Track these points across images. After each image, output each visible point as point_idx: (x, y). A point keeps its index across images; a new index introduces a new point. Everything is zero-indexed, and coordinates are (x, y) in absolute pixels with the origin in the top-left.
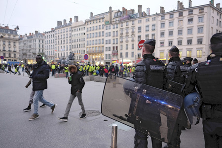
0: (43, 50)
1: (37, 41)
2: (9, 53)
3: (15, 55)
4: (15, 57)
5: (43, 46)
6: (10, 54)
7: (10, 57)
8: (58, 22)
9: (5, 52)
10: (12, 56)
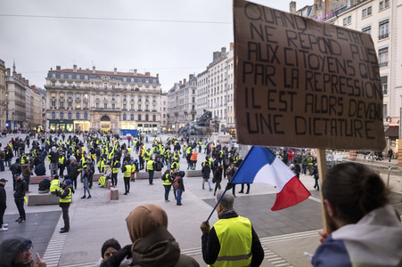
0: (193, 107)
1: (190, 91)
2: (145, 114)
3: (154, 116)
4: (154, 120)
5: (194, 98)
6: (147, 116)
7: (147, 120)
8: (214, 53)
9: (140, 113)
10: (151, 118)
